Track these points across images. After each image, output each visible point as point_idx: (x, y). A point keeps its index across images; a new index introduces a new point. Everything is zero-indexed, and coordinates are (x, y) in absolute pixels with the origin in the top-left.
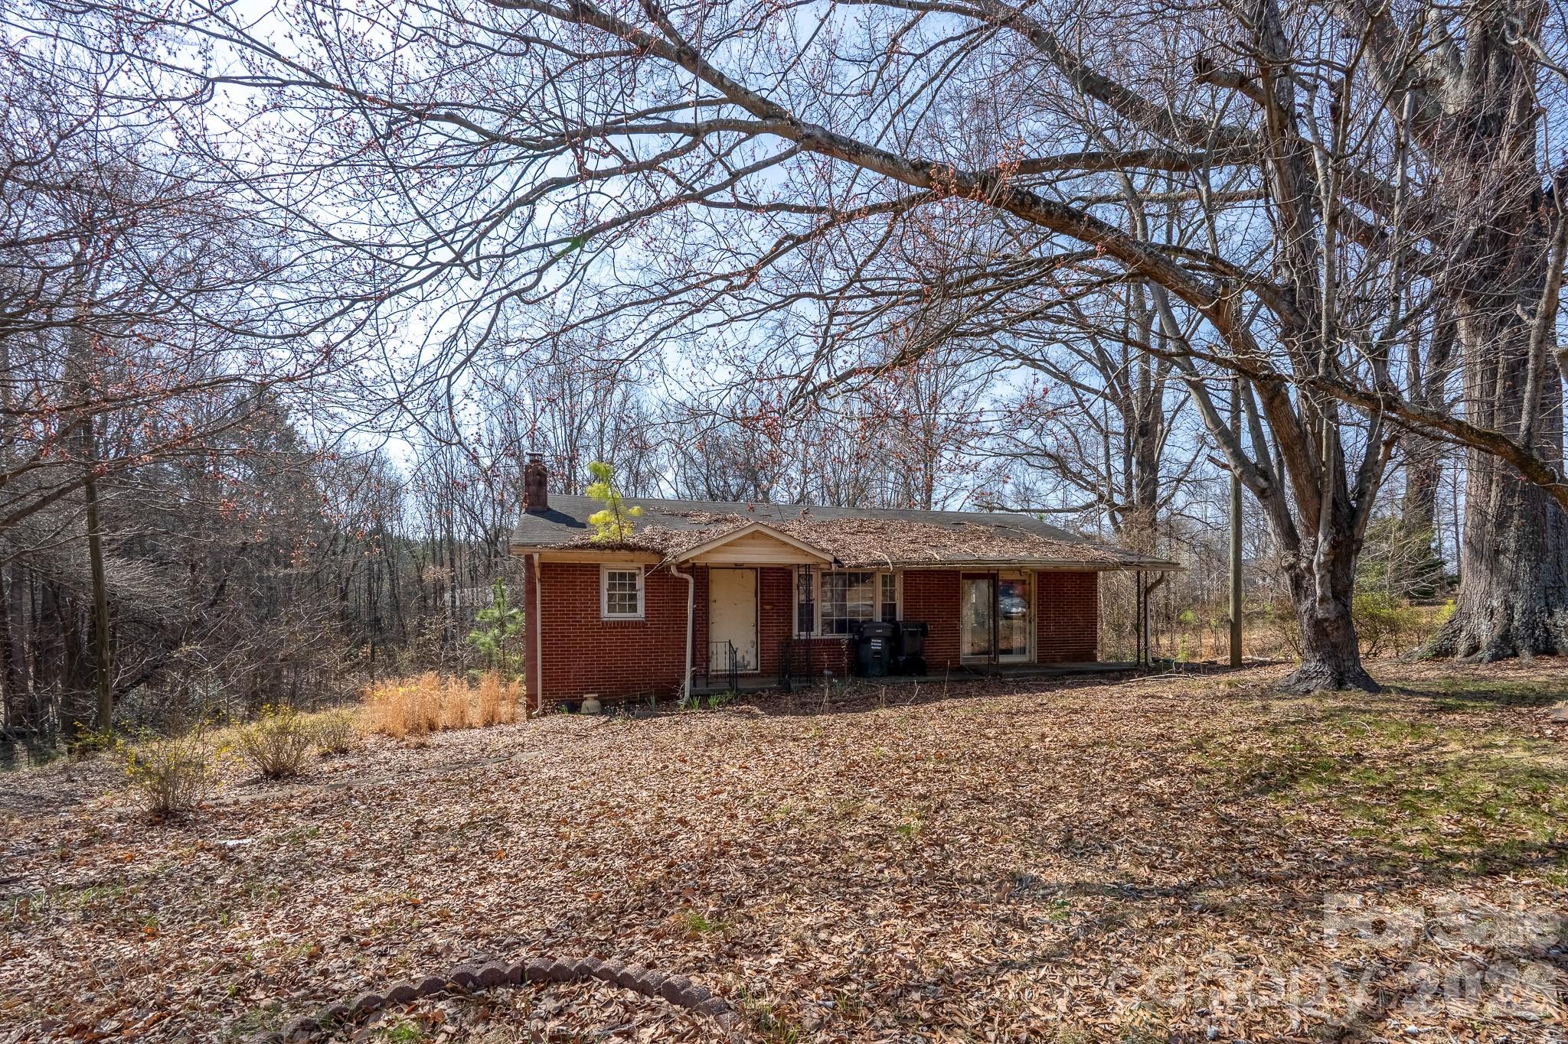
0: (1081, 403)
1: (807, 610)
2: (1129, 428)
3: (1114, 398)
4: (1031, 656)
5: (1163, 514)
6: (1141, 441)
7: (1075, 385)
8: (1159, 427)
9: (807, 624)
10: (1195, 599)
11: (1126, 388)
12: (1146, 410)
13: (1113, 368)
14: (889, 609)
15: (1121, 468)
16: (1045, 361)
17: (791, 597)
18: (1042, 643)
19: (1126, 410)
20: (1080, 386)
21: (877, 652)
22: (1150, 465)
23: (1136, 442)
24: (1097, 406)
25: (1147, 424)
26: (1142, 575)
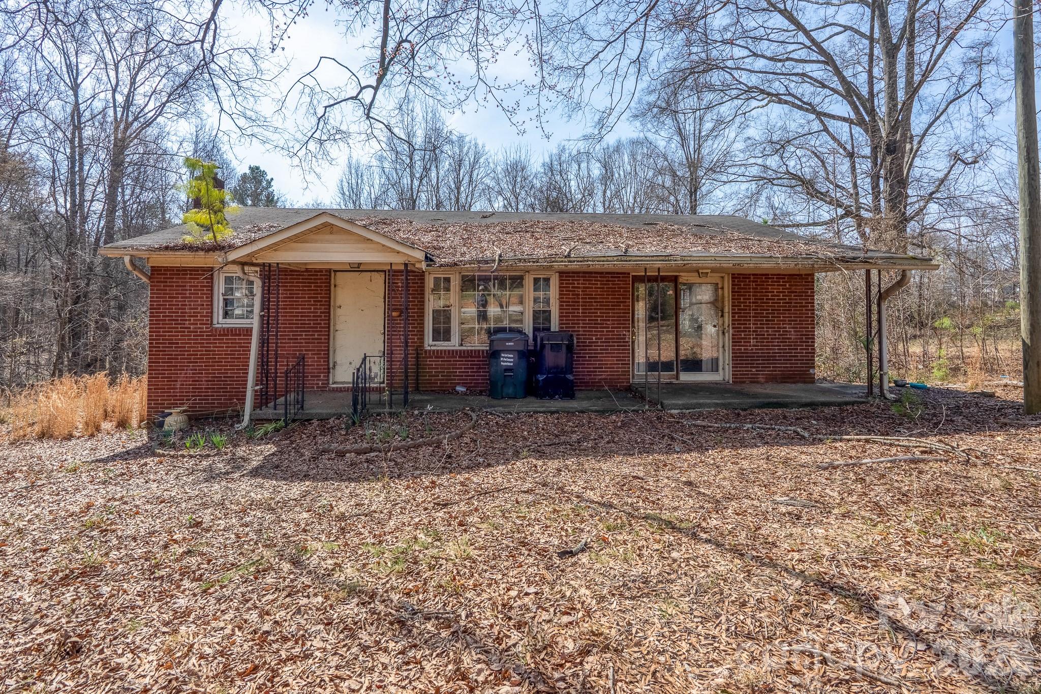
0: (826, 129)
1: (442, 316)
2: (875, 149)
3: (861, 123)
4: (723, 375)
5: (912, 228)
6: (889, 159)
7: (820, 115)
8: (908, 146)
9: (443, 333)
10: (952, 305)
11: (872, 112)
12: (893, 129)
13: (859, 96)
14: (542, 317)
15: (868, 187)
16: (790, 94)
17: (422, 303)
18: (738, 358)
19: (872, 130)
20: (825, 115)
21: (508, 369)
22: (900, 182)
23: (883, 160)
24: (842, 130)
25: (895, 142)
26: (874, 272)
